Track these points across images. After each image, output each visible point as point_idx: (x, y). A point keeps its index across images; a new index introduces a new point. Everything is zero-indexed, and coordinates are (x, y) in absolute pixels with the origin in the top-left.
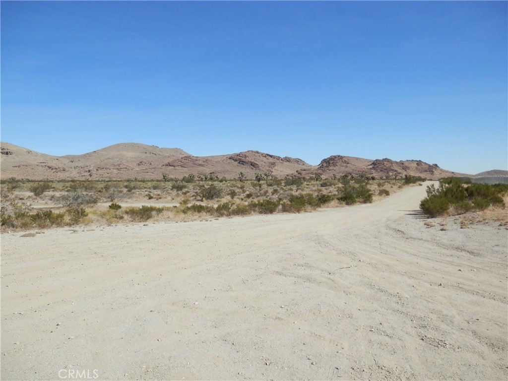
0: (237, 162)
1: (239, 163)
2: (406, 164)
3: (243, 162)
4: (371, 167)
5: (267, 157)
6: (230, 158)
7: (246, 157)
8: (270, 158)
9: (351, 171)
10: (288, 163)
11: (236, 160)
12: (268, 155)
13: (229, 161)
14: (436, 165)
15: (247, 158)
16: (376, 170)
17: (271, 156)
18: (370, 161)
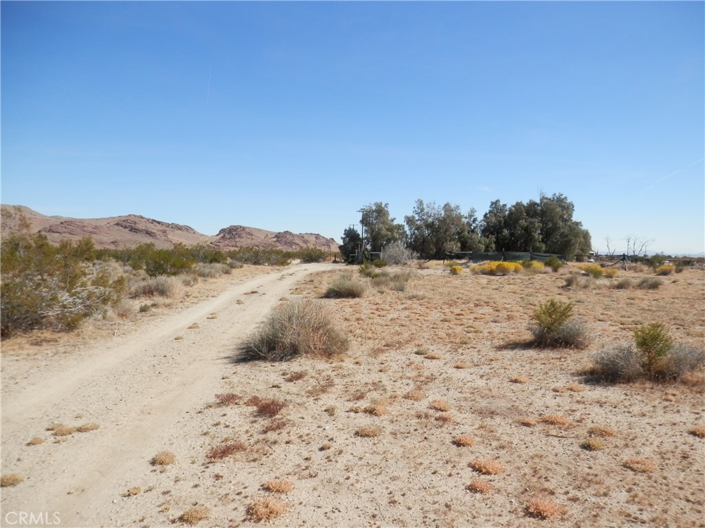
0: (127, 230)
1: (131, 230)
2: (306, 237)
3: (135, 229)
4: (275, 239)
5: (155, 223)
6: (117, 224)
7: (135, 223)
8: (157, 224)
9: (258, 243)
10: (179, 232)
11: (125, 227)
12: (154, 221)
13: (116, 227)
14: (333, 239)
15: (137, 225)
16: (281, 243)
17: (159, 223)
18: (272, 233)
